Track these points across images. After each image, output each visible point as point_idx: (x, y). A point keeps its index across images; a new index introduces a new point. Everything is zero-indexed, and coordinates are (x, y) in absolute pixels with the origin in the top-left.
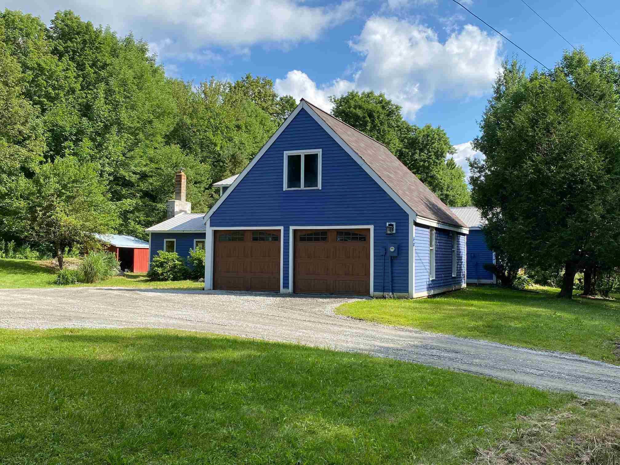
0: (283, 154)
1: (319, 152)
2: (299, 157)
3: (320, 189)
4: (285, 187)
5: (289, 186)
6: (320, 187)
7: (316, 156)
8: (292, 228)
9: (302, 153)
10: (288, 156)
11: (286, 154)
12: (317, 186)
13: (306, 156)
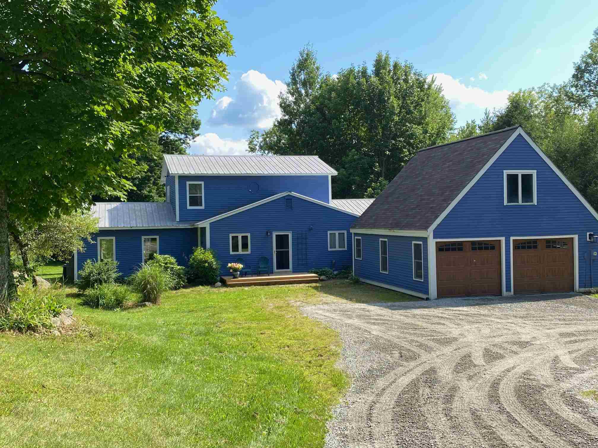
0: (503, 172)
1: (534, 173)
2: (517, 176)
3: (536, 204)
4: (505, 203)
5: (509, 201)
6: (535, 202)
7: (531, 176)
8: (512, 238)
9: (520, 172)
10: (507, 175)
11: (506, 172)
12: (532, 202)
13: (523, 176)
